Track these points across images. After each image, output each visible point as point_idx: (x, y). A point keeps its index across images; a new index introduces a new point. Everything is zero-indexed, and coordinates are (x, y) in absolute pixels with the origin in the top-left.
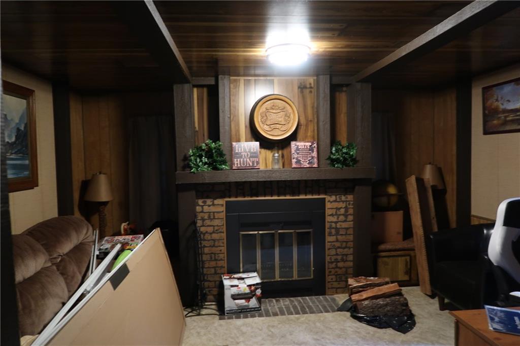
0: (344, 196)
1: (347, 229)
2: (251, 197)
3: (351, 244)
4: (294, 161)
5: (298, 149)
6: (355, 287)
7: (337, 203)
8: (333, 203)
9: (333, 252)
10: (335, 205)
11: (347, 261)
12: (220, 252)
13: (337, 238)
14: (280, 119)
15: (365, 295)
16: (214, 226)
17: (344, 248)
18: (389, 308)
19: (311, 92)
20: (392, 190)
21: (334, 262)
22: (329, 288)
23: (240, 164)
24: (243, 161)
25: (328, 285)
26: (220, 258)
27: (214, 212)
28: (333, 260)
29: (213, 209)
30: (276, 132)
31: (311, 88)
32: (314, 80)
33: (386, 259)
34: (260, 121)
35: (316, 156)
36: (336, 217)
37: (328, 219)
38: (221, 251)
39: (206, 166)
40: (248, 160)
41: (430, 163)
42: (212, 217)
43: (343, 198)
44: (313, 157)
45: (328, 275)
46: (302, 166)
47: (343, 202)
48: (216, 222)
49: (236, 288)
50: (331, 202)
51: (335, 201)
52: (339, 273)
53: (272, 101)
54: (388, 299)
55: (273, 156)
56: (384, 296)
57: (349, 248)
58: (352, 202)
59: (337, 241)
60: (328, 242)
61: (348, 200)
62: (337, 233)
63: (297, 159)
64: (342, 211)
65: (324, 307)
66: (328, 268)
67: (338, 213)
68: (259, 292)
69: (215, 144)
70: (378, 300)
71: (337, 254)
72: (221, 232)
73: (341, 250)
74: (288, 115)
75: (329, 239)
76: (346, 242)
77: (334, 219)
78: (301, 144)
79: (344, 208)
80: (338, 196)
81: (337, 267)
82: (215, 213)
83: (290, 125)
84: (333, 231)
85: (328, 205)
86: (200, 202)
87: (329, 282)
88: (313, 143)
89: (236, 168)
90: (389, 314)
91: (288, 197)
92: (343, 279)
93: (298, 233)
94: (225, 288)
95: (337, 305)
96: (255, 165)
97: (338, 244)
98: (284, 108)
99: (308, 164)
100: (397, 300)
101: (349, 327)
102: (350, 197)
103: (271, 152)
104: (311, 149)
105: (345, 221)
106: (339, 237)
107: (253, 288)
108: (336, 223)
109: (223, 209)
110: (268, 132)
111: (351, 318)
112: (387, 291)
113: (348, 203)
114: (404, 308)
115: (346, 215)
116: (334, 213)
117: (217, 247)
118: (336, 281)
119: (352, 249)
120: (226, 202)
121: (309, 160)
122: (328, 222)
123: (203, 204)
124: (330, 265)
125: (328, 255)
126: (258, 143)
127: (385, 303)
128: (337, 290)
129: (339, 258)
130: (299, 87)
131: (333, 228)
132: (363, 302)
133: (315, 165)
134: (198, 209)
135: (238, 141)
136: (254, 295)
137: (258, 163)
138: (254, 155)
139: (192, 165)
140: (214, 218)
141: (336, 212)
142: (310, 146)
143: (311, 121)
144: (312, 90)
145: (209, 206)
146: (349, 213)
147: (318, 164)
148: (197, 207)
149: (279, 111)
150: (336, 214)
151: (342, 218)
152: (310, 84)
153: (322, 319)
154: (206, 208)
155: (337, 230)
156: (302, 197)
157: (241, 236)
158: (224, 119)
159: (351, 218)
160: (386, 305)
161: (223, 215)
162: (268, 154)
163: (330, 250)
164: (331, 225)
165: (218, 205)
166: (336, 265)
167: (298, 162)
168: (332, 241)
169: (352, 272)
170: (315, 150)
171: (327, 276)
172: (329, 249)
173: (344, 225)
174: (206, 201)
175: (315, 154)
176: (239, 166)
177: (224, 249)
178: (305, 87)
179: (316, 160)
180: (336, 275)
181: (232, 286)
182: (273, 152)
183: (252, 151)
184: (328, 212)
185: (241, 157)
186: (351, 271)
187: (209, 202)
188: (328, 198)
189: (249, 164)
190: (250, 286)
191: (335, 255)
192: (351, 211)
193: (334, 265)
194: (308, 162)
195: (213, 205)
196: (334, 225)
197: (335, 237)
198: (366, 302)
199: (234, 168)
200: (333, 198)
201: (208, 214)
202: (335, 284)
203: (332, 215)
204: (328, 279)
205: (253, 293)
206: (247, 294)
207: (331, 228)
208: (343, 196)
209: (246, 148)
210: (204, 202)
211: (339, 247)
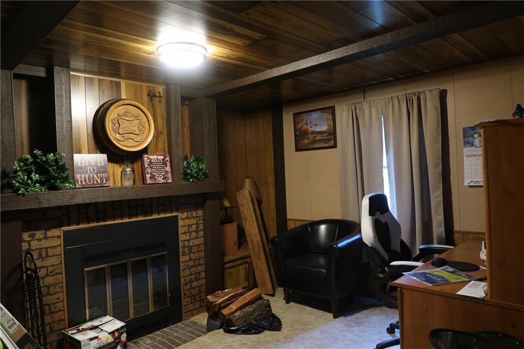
0: (195, 212)
1: (198, 245)
2: (97, 222)
3: (202, 261)
4: (148, 176)
5: (151, 163)
6: (222, 302)
7: (189, 220)
8: (186, 220)
9: (187, 272)
10: (188, 222)
11: (200, 279)
12: (58, 301)
13: (190, 258)
14: (134, 128)
15: (234, 307)
16: (47, 267)
17: (197, 267)
18: (257, 313)
19: (160, 101)
20: (227, 204)
21: (188, 283)
22: (185, 313)
23: (85, 181)
24: (89, 178)
25: (184, 309)
26: (57, 309)
27: (46, 248)
28: (187, 281)
29: (45, 244)
30: (130, 143)
31: (160, 97)
32: (163, 89)
33: (230, 270)
34: (111, 128)
35: (170, 171)
36: (188, 234)
37: (182, 237)
38: (58, 298)
39: (37, 185)
40: (95, 176)
41: (248, 178)
42: (44, 255)
43: (194, 214)
44: (167, 172)
45: (184, 299)
46: (157, 182)
47: (194, 218)
48: (50, 261)
49: (96, 340)
50: (183, 220)
51: (187, 218)
52: (193, 294)
53: (124, 106)
54: (254, 305)
55: (123, 171)
56: (250, 303)
57: (202, 265)
58: (202, 218)
59: (191, 259)
60: (182, 262)
61: (198, 215)
62: (190, 252)
63: (151, 174)
64: (194, 227)
65: (192, 333)
66: (184, 291)
67: (191, 230)
68: (124, 337)
69: (54, 156)
70: (247, 308)
71: (191, 274)
72: (57, 274)
73: (195, 268)
74: (143, 124)
75: (183, 259)
76: (199, 259)
77: (187, 237)
78: (153, 157)
79: (196, 224)
80: (189, 213)
81: (191, 288)
82: (48, 249)
83: (145, 135)
84: (186, 250)
85: (181, 223)
86: (26, 236)
87: (185, 306)
88: (165, 157)
89: (80, 187)
90: (258, 318)
91: (141, 218)
92: (198, 299)
93: (152, 257)
94: (82, 344)
95: (203, 327)
96: (105, 182)
97: (191, 263)
98: (138, 116)
99: (163, 179)
100: (261, 303)
101: (232, 342)
102: (200, 213)
103: (120, 166)
104: (165, 163)
105: (197, 238)
106: (192, 256)
107: (116, 334)
108: (189, 241)
109: (61, 241)
110: (121, 143)
111: (227, 334)
112: (251, 298)
113: (198, 218)
114: (268, 309)
115: (197, 232)
116: (187, 231)
117: (52, 295)
118: (191, 303)
119: (204, 266)
120: (64, 232)
121: (163, 175)
122: (182, 241)
123: (30, 239)
124: (185, 286)
125: (183, 277)
126: (104, 156)
127: (253, 309)
128: (193, 313)
129: (193, 277)
130: (148, 95)
131: (187, 247)
132: (235, 314)
133: (170, 181)
134: (25, 246)
135: (80, 152)
136: (118, 343)
137: (107, 179)
138: (102, 170)
139: (17, 184)
140: (47, 256)
141: (188, 229)
142: (163, 160)
143: (161, 132)
144: (162, 99)
145: (39, 240)
146: (199, 229)
147: (173, 179)
148: (23, 244)
149: (133, 119)
150: (188, 232)
151: (194, 235)
152: (160, 93)
153: (201, 344)
154: (35, 245)
155: (190, 247)
156: (155, 216)
157: (85, 274)
158: (62, 123)
159: (201, 233)
160: (254, 311)
161: (60, 250)
162: (117, 169)
163: (185, 271)
164: (184, 244)
165: (53, 237)
166: (190, 285)
167: (153, 177)
168: (186, 260)
169: (205, 290)
170: (168, 164)
171: (182, 299)
172: (183, 270)
173: (197, 242)
174: (35, 234)
175: (168, 168)
176: (84, 183)
177: (63, 296)
178: (155, 96)
179: (170, 175)
180: (191, 297)
181: (91, 339)
182: (123, 166)
183: (99, 164)
184: (181, 230)
185: (86, 172)
186: (203, 289)
187: (39, 234)
188: (180, 215)
189: (97, 181)
190: (112, 333)
191: (189, 275)
192: (201, 227)
193: (188, 286)
194: (162, 177)
195: (46, 238)
196: (186, 243)
197: (188, 255)
198: (238, 314)
199: (77, 186)
200: (185, 214)
201: (38, 251)
202: (191, 307)
203: (185, 233)
204: (184, 302)
205: (118, 341)
206: (111, 343)
207: (184, 247)
208: (193, 212)
209: (92, 162)
210: (32, 236)
211: (192, 266)
